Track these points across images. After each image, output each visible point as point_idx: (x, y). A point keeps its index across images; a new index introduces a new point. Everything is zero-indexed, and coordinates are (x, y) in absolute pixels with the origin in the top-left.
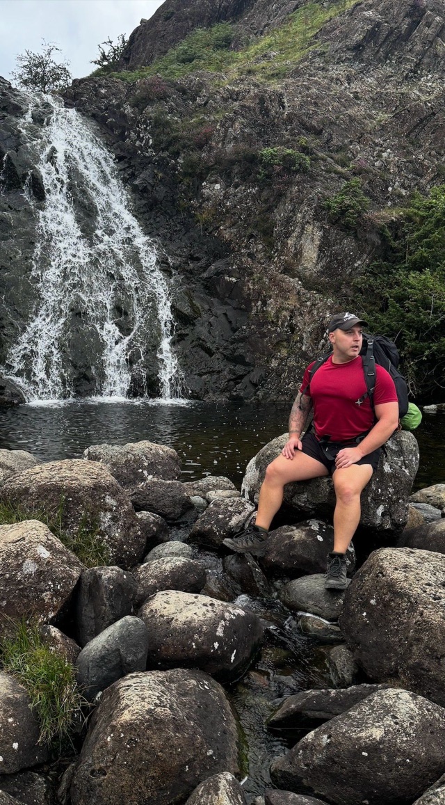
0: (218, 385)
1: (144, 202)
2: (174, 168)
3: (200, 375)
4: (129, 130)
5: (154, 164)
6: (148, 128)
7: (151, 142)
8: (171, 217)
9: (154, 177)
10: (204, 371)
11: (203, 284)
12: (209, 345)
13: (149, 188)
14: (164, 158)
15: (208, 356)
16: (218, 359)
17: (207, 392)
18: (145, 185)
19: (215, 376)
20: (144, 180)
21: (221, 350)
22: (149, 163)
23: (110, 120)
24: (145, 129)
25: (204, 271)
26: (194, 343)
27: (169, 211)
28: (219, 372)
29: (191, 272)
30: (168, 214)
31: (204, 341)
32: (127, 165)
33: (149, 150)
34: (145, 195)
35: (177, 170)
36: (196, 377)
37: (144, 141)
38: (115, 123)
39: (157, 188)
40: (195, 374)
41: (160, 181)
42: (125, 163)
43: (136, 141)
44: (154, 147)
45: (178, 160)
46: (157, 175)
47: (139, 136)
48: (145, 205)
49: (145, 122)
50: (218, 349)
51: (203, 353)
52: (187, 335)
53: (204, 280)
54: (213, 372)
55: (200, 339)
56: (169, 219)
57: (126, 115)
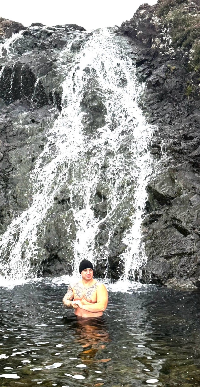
0: (186, 268)
1: (155, 94)
2: (187, 59)
3: (167, 257)
4: (155, 37)
5: (172, 60)
6: (168, 30)
7: (171, 41)
8: (177, 104)
9: (167, 71)
10: (173, 253)
11: (191, 162)
12: (184, 224)
13: (161, 82)
14: (180, 52)
15: (182, 236)
16: (192, 240)
17: (171, 276)
18: (157, 80)
19: (184, 260)
20: (157, 75)
21: (196, 231)
22: (168, 60)
23: (138, 33)
24: (166, 31)
25: (195, 149)
26: (168, 223)
27: (176, 98)
28: (191, 254)
29: (181, 152)
30: (176, 101)
31: (179, 220)
32: (146, 66)
33: (170, 49)
34: (157, 88)
35: (190, 60)
36: (162, 260)
37: (167, 43)
38: (142, 34)
39: (168, 80)
40: (162, 257)
41: (173, 73)
42: (146, 65)
43: (160, 44)
44: (172, 45)
45: (191, 50)
46: (170, 68)
47: (162, 40)
48: (155, 97)
49: (166, 27)
50: (194, 229)
51: (177, 233)
52: (160, 215)
53: (194, 158)
54: (184, 254)
55: (175, 219)
56: (176, 105)
57: (154, 25)
